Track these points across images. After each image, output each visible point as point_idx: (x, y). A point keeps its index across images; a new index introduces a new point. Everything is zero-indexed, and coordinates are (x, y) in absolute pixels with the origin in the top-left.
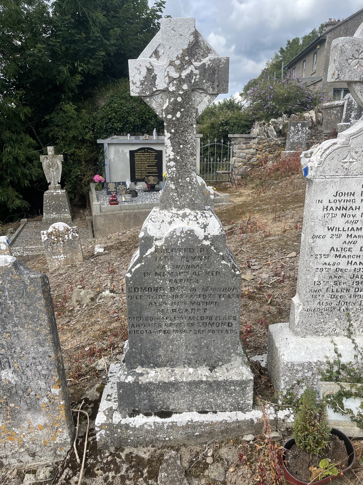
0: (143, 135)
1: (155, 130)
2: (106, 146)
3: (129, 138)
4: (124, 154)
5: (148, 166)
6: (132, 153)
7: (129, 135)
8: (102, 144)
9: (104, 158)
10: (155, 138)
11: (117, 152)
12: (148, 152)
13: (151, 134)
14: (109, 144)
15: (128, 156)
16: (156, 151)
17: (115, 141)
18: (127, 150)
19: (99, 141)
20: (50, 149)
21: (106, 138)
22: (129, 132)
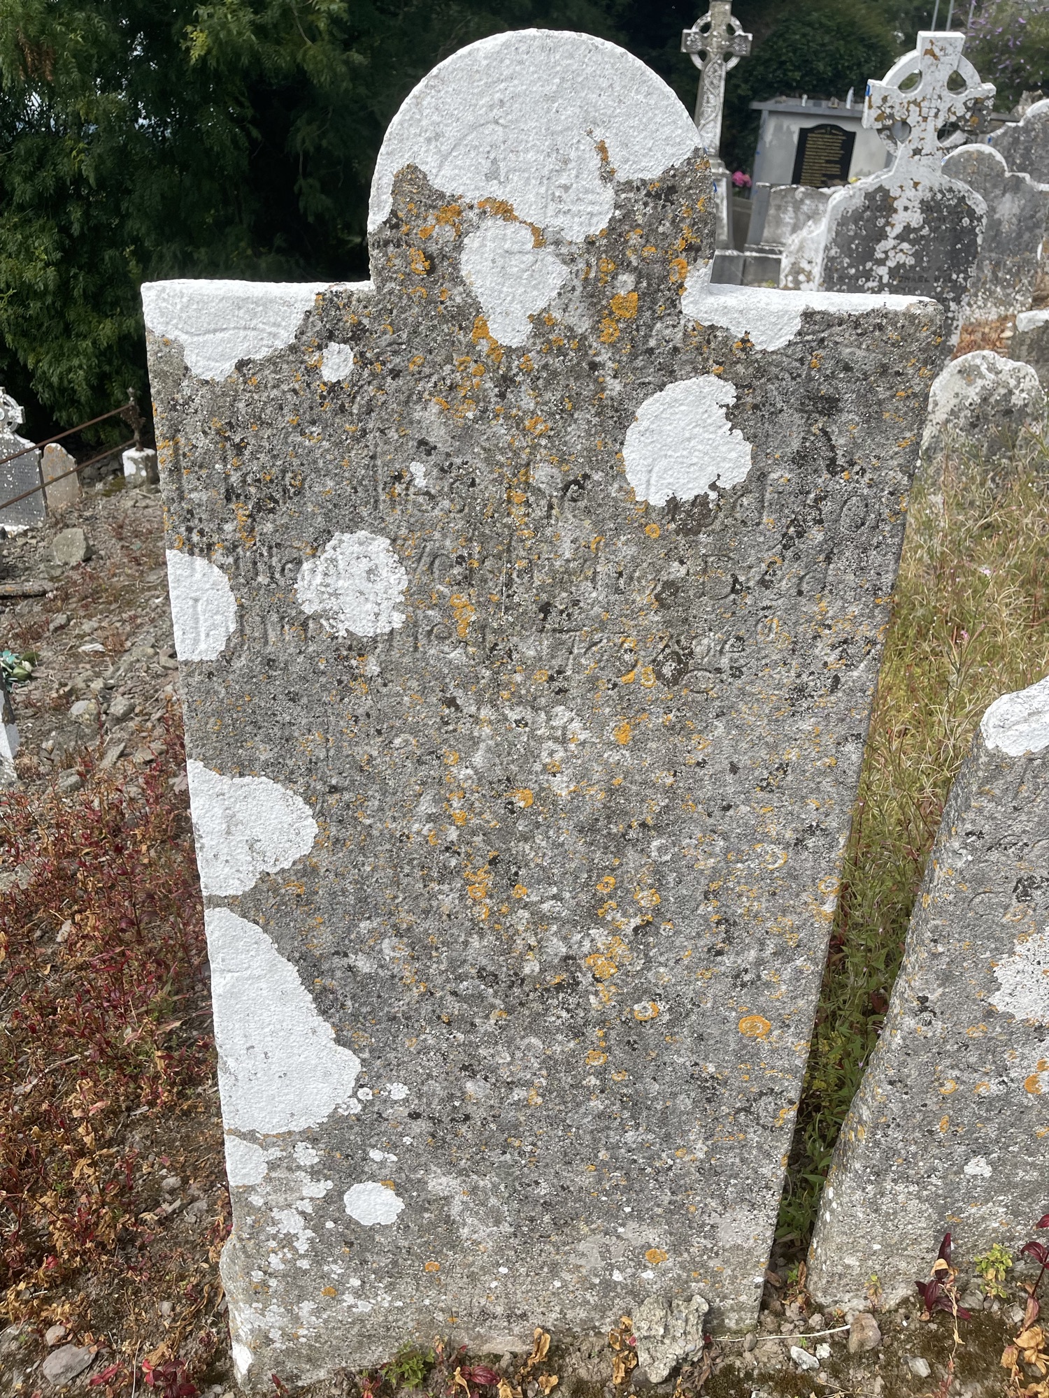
0: (828, 99)
1: (851, 92)
2: (765, 114)
3: (803, 103)
4: (790, 133)
5: (828, 162)
6: (804, 133)
7: (805, 97)
8: (759, 112)
9: (756, 141)
10: (848, 106)
11: (778, 129)
12: (831, 134)
13: (842, 98)
14: (772, 113)
15: (796, 138)
16: (845, 133)
17: (781, 107)
18: (795, 126)
19: (756, 105)
21: (765, 99)
22: (805, 92)
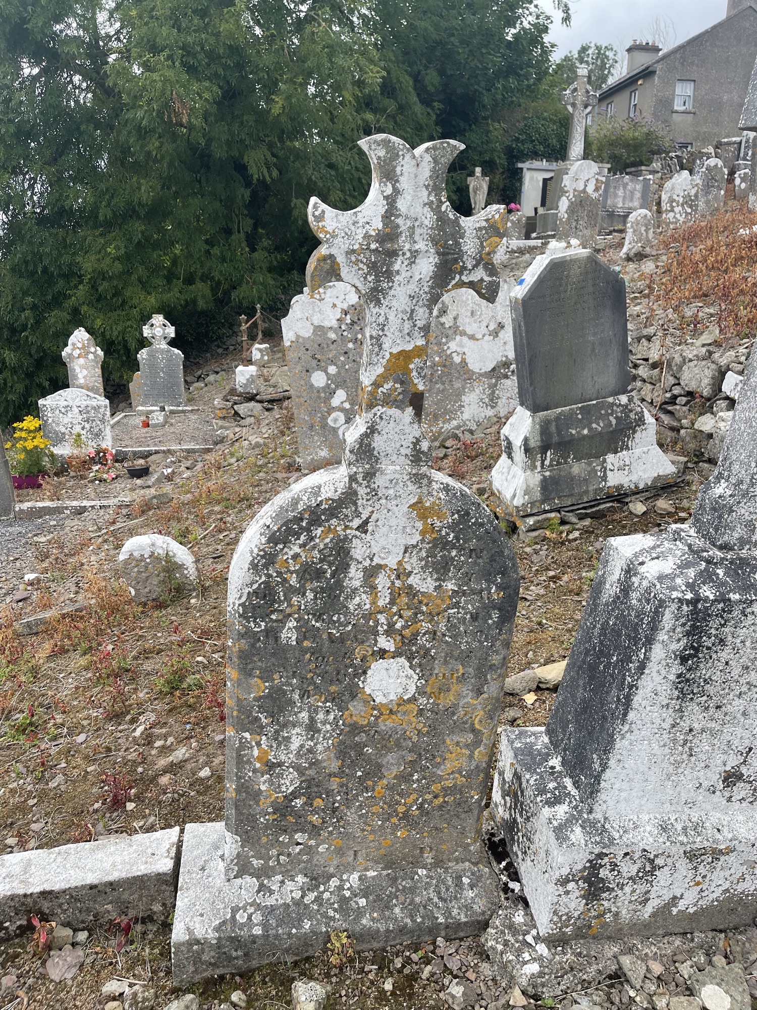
2: (525, 170)
3: (544, 164)
4: (538, 181)
6: (545, 181)
7: (545, 160)
8: (522, 169)
9: (521, 185)
11: (532, 178)
14: (528, 169)
15: (541, 184)
17: (533, 166)
18: (541, 176)
19: (520, 165)
20: (478, 170)
21: (524, 162)
22: (545, 157)
